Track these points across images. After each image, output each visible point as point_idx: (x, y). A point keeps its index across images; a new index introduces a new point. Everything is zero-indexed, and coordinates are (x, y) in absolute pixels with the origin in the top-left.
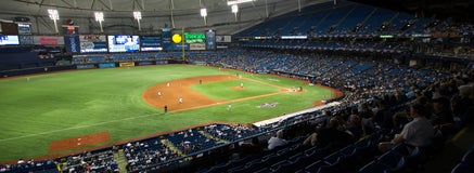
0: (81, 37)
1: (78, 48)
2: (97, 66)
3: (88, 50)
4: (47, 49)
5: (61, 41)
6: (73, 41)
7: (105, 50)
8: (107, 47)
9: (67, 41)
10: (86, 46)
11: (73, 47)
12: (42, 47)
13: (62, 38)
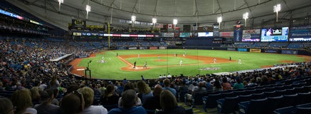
0: (244, 31)
1: (241, 38)
2: (237, 50)
3: (246, 40)
4: (224, 39)
5: (232, 34)
6: (238, 34)
7: (258, 40)
8: (260, 38)
9: (235, 34)
10: (245, 37)
11: (238, 38)
12: (221, 37)
13: (233, 32)
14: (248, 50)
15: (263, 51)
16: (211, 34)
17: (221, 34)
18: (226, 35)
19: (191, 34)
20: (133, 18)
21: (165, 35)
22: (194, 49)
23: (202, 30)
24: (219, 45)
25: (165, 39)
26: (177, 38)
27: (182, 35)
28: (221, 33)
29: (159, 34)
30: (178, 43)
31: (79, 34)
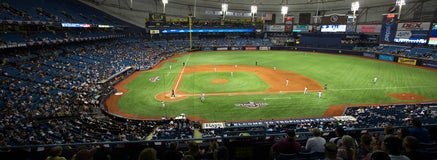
0: (400, 25)
1: (393, 36)
2: (377, 57)
3: (402, 40)
5: (378, 29)
6: (388, 29)
7: (422, 41)
9: (384, 30)
10: (401, 36)
11: (387, 36)
13: (380, 26)
14: (396, 60)
15: (419, 63)
16: (342, 28)
17: (360, 29)
18: (368, 31)
19: (310, 28)
20: (225, 7)
21: (271, 28)
22: (311, 51)
23: (328, 22)
24: (350, 47)
25: (271, 35)
26: (289, 33)
27: (296, 30)
28: (359, 27)
29: (261, 28)
30: (290, 40)
31: (157, 32)
